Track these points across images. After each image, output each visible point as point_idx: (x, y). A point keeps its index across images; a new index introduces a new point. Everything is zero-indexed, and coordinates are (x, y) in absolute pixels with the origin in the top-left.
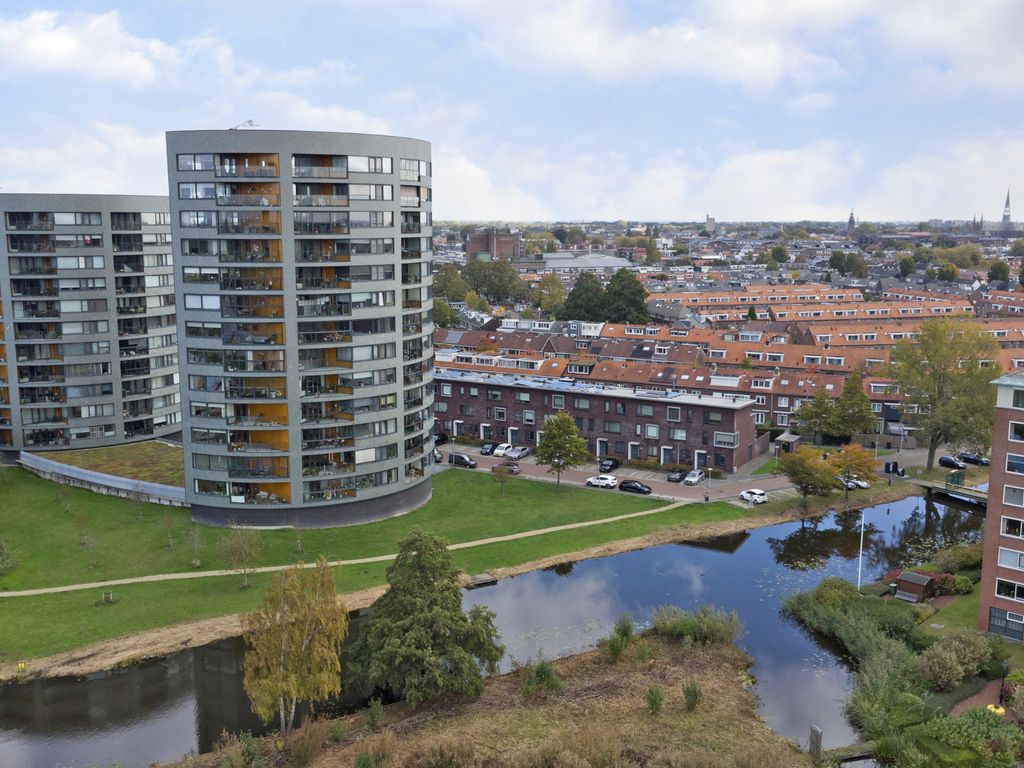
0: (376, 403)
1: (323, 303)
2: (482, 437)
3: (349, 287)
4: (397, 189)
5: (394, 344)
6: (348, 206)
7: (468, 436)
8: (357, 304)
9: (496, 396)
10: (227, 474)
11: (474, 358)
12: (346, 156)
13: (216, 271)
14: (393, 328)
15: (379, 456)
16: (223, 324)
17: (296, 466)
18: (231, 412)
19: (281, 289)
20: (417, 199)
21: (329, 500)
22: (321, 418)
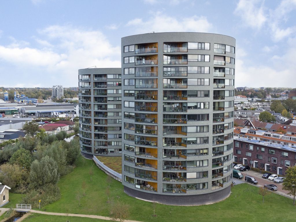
0: (197, 152)
1: (176, 106)
2: (266, 170)
3: (187, 100)
4: (212, 57)
5: (208, 126)
6: (187, 64)
7: (259, 169)
8: (190, 107)
9: (273, 152)
10: (134, 175)
11: (272, 135)
12: (187, 42)
13: (133, 92)
14: (208, 119)
15: (198, 176)
16: (135, 113)
17: (160, 176)
18: (137, 150)
19: (157, 100)
20: (224, 62)
21: (174, 193)
22: (174, 156)
